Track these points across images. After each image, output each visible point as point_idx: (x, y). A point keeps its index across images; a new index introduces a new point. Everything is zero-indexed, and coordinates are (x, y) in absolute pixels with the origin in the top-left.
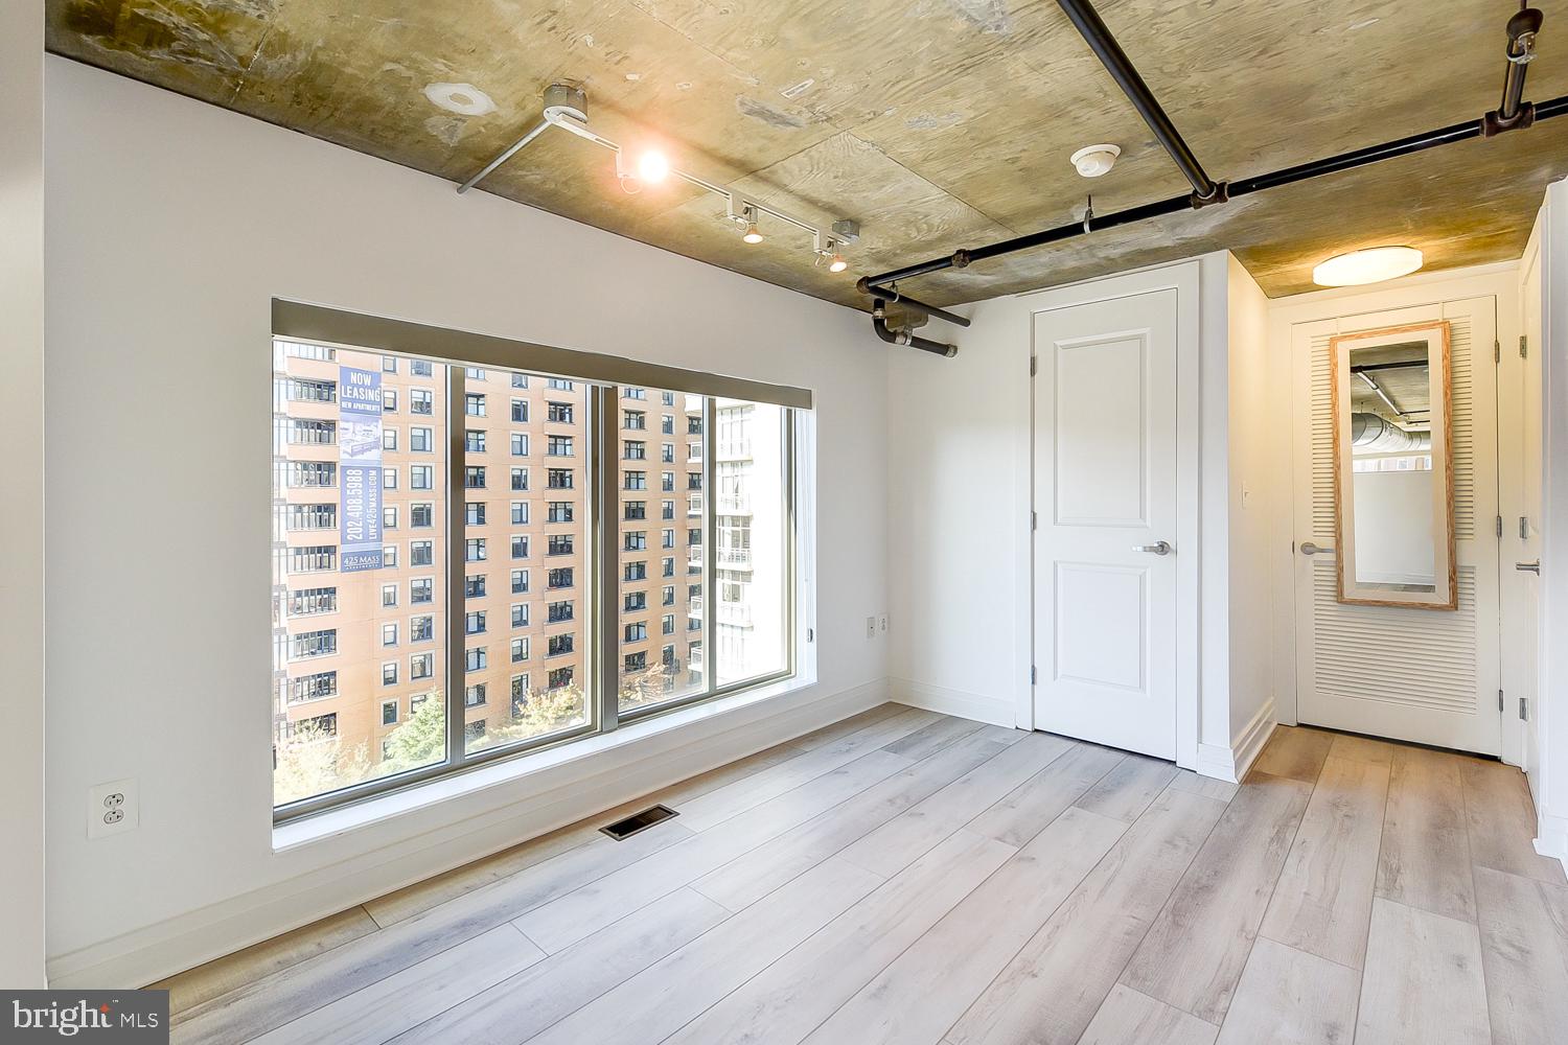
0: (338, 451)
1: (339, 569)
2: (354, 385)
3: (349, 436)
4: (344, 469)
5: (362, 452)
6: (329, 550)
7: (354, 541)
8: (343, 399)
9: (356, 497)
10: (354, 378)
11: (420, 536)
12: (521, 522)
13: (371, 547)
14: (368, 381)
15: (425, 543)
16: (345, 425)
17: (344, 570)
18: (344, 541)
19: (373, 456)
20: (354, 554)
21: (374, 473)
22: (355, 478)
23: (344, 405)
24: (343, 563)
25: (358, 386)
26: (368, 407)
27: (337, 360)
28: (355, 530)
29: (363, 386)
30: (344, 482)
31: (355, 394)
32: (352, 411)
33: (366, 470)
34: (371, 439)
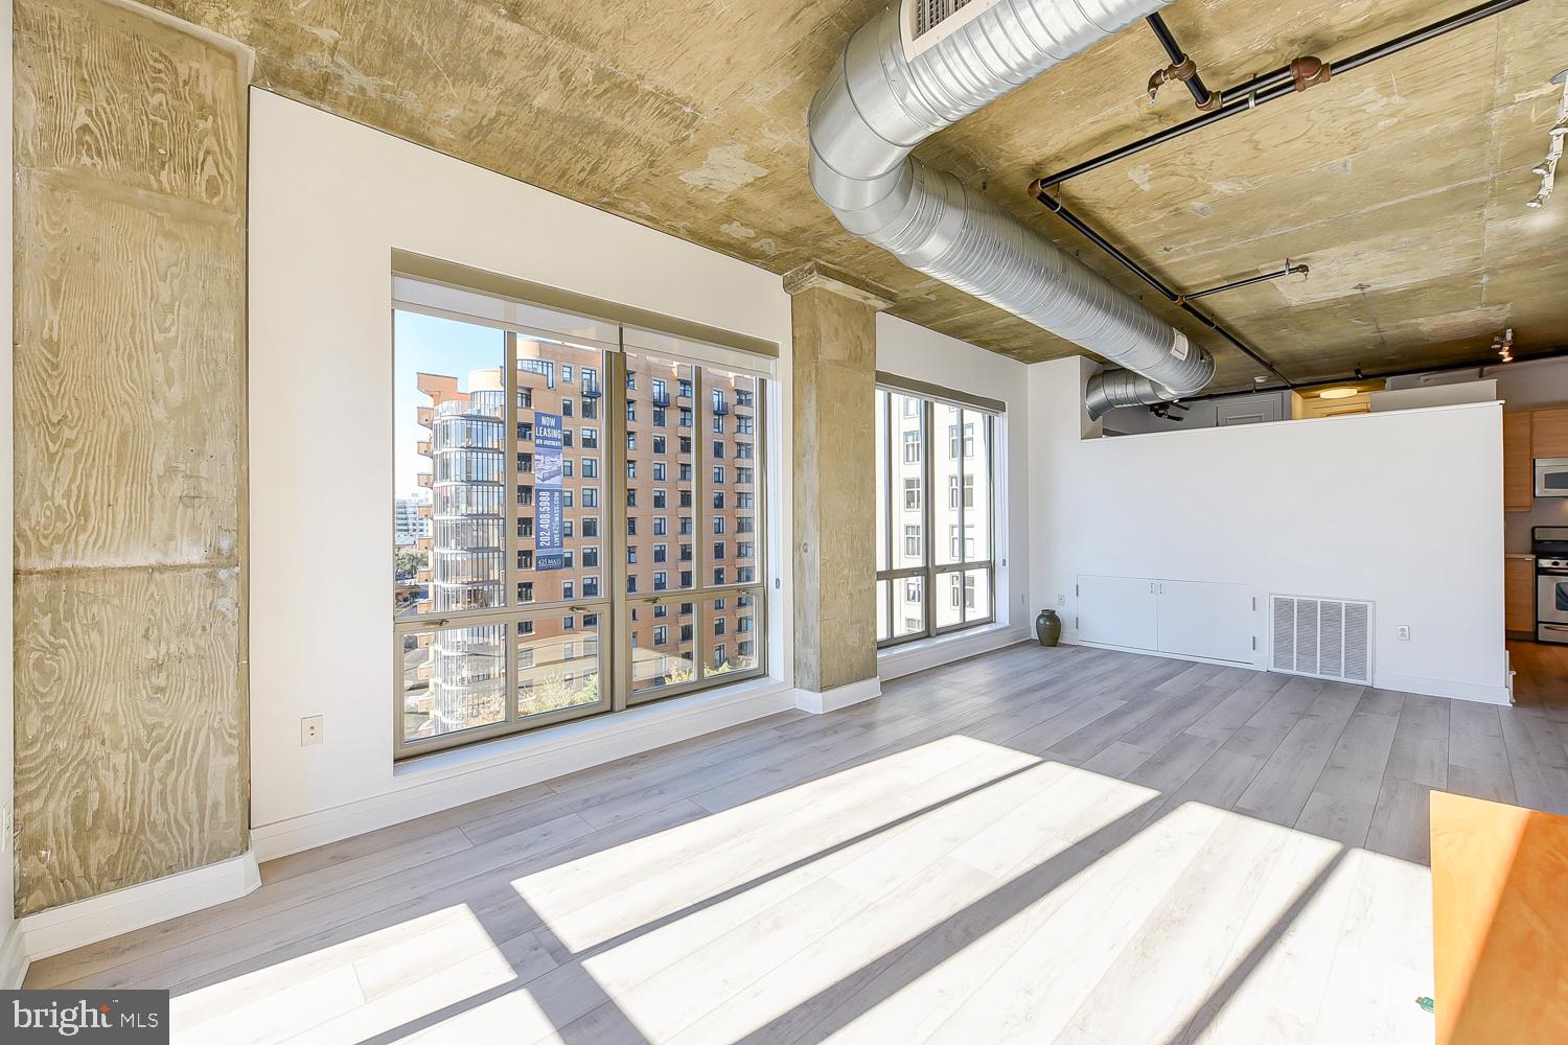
0: (535, 478)
1: (534, 569)
2: (544, 427)
3: (541, 466)
4: (538, 491)
5: (549, 478)
6: (528, 553)
7: (545, 547)
8: (537, 437)
9: (545, 513)
10: (544, 421)
11: (588, 544)
12: (661, 533)
13: (556, 552)
14: (553, 424)
15: (592, 549)
16: (537, 457)
17: (538, 569)
18: (538, 547)
19: (556, 481)
20: (544, 557)
21: (557, 494)
22: (545, 497)
23: (538, 441)
24: (537, 564)
25: (547, 427)
26: (553, 443)
27: (533, 407)
28: (545, 539)
29: (550, 427)
30: (538, 501)
31: (545, 433)
32: (543, 446)
33: (552, 492)
34: (555, 468)
